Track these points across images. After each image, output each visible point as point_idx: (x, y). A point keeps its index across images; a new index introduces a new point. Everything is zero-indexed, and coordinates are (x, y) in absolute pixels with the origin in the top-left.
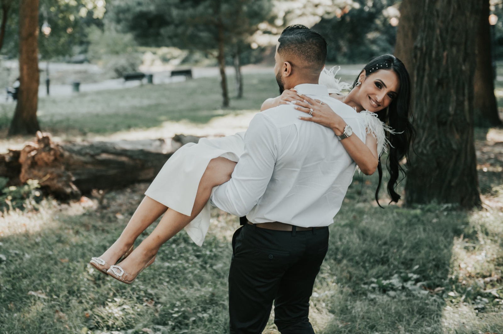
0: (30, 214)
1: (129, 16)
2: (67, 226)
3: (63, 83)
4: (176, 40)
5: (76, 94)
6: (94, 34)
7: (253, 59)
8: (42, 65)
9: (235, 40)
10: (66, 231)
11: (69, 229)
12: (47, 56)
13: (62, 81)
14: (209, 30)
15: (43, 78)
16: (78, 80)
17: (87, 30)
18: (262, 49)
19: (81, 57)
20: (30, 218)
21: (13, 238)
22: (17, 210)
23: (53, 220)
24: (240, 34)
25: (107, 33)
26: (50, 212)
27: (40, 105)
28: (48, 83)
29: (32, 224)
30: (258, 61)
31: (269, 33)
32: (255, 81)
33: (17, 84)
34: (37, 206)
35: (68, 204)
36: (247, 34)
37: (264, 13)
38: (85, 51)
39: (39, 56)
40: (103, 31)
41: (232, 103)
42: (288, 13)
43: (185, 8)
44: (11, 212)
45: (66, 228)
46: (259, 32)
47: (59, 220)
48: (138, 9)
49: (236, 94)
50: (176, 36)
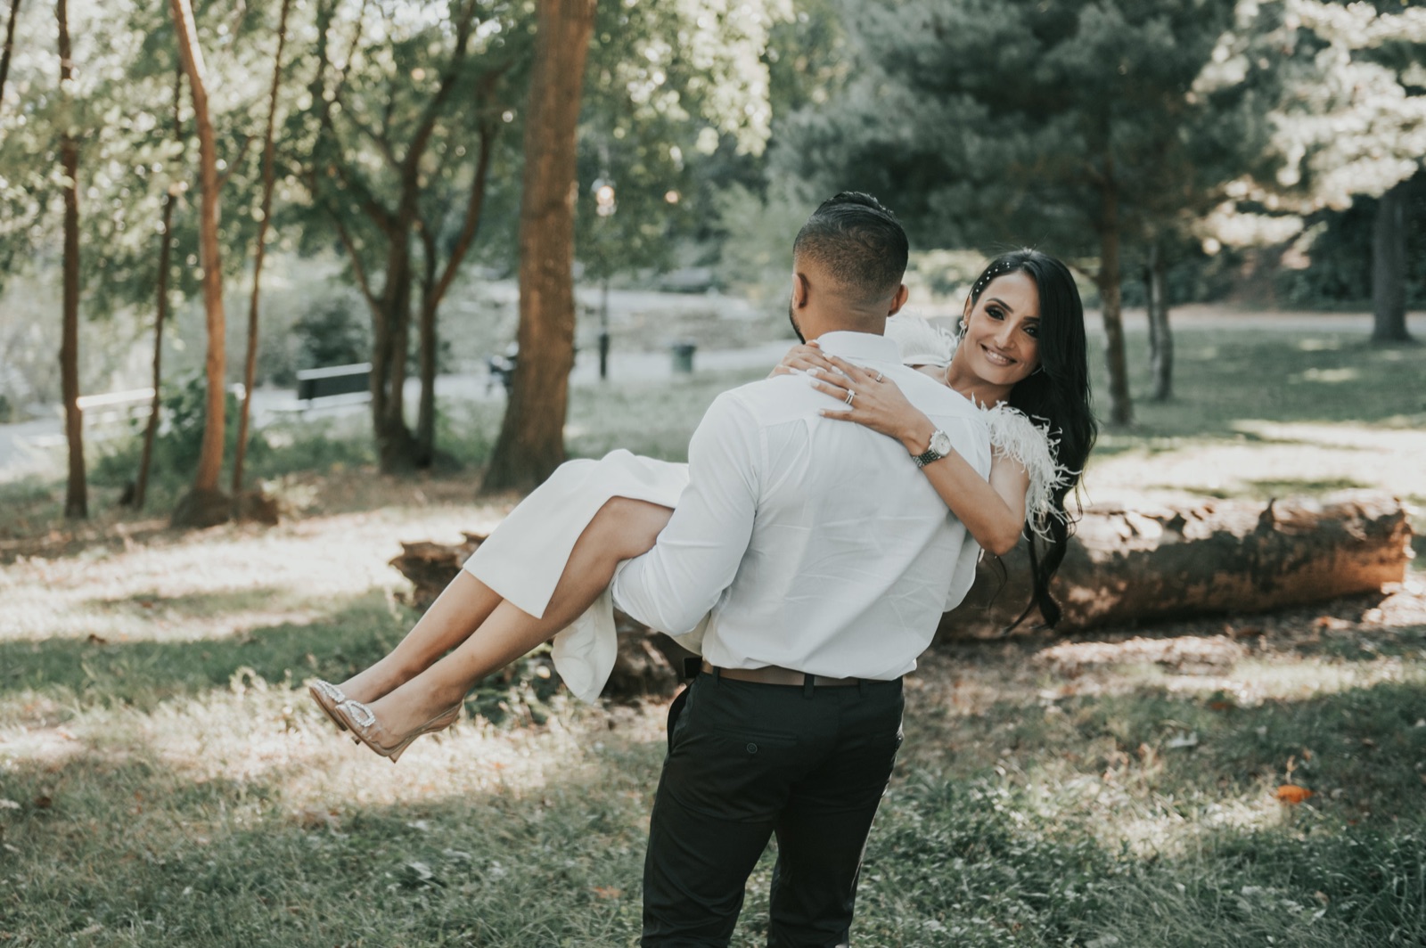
0: (519, 734)
1: (839, 156)
2: (625, 776)
3: (649, 349)
4: (973, 227)
5: (681, 378)
6: (739, 208)
7: (1202, 289)
8: (586, 295)
9: (1150, 230)
10: (622, 794)
11: (630, 787)
12: (601, 270)
13: (643, 340)
14: (1077, 201)
15: (585, 332)
16: (689, 340)
17: (720, 197)
18: (1231, 256)
19: (703, 275)
20: (516, 745)
21: (461, 806)
22: (481, 720)
23: (586, 757)
24: (1170, 210)
25: (776, 206)
26: (579, 729)
27: (575, 408)
28: (604, 344)
29: (522, 765)
30: (1218, 294)
31: (1256, 208)
32: (1209, 353)
33: (513, 349)
34: (541, 709)
35: (636, 705)
36: (1187, 212)
37: (1242, 148)
38: (713, 259)
39: (577, 268)
40: (764, 201)
41: (1140, 415)
42: (1315, 148)
43: (1004, 134)
44: (463, 727)
45: (622, 785)
46: (1227, 207)
47: (603, 755)
48: (867, 135)
49: (1152, 388)
50: (975, 214)
